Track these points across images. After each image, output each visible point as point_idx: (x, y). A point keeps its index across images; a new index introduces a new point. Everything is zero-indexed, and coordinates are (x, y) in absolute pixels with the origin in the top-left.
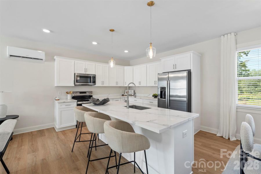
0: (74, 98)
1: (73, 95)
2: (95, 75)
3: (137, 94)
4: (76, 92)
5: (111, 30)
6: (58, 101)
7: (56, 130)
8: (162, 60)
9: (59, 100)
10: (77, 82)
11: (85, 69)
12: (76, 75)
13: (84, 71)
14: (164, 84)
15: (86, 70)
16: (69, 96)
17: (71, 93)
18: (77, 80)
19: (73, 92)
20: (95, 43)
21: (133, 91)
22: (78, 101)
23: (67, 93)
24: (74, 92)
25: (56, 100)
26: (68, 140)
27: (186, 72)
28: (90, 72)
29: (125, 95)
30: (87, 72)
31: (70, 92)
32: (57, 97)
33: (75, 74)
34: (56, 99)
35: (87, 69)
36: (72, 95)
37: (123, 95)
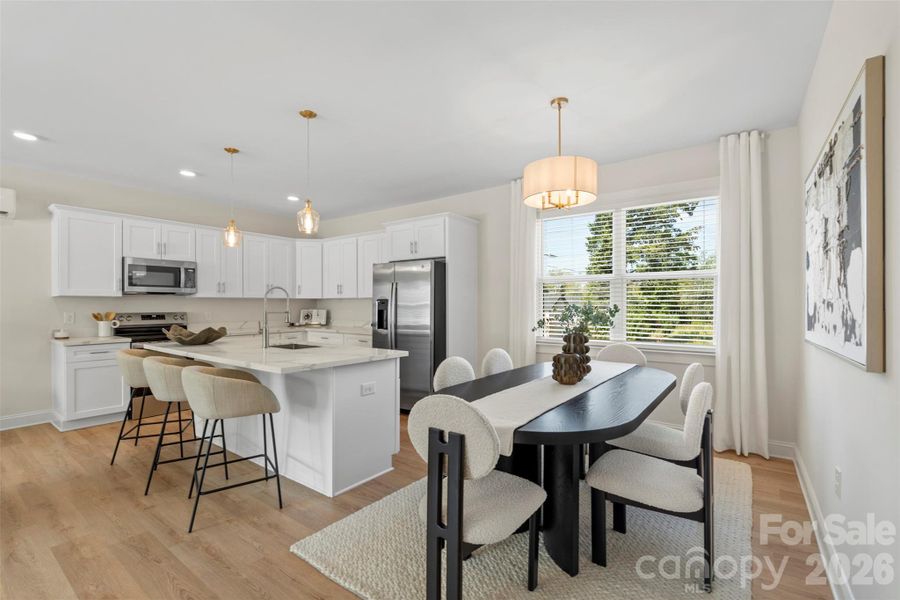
0: (120, 332)
1: (118, 324)
2: (195, 263)
3: (334, 322)
4: (129, 316)
5: (228, 150)
6: (66, 341)
7: (56, 429)
8: (388, 228)
9: (67, 338)
10: (131, 284)
11: (159, 245)
12: (128, 262)
13: (155, 251)
14: (385, 291)
15: (162, 247)
16: (104, 329)
17: (112, 316)
18: (130, 278)
19: (117, 314)
20: (187, 173)
21: (323, 313)
22: (133, 341)
23: (97, 317)
24: (120, 316)
25: (56, 338)
26: (99, 446)
27: (429, 262)
28: (178, 254)
29: (300, 326)
30: (165, 253)
31: (107, 316)
32: (59, 331)
33: (123, 259)
34: (58, 335)
35: (165, 245)
36: (115, 324)
37: (292, 325)
